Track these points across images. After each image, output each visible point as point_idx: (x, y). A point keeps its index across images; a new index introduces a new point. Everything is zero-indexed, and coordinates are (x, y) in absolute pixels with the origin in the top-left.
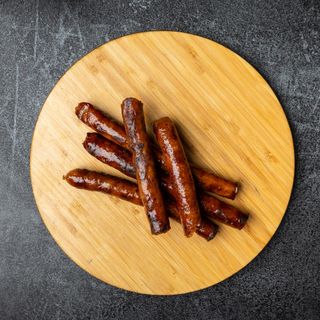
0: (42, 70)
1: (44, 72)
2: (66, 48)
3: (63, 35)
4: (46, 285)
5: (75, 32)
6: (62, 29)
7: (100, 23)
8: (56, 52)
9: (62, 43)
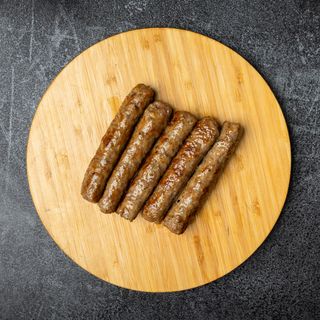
0: (38, 72)
1: (40, 74)
2: (61, 50)
3: (58, 37)
4: (42, 287)
5: (71, 34)
6: (57, 31)
7: (96, 25)
8: (51, 54)
9: (57, 45)
